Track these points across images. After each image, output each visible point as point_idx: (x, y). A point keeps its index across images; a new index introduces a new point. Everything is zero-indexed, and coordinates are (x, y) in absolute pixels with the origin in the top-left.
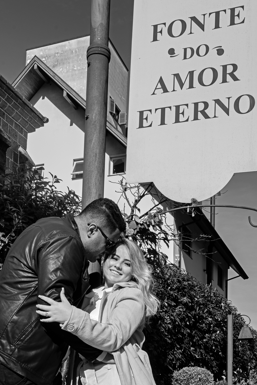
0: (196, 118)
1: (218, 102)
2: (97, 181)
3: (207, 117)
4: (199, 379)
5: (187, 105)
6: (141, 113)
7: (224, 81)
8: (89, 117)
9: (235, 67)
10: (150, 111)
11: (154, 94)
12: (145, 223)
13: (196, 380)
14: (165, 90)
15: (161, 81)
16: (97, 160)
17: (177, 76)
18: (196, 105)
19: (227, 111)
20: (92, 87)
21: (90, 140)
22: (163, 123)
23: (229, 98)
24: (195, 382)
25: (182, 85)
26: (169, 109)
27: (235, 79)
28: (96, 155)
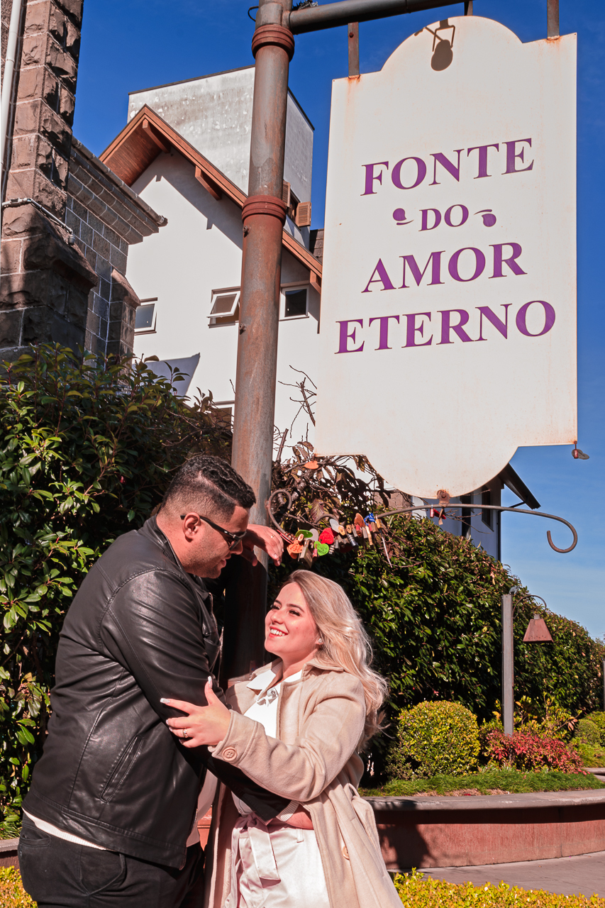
0: (445, 339)
1: (485, 311)
2: (259, 450)
3: (465, 338)
4: (448, 727)
5: (429, 314)
6: (344, 325)
7: (498, 273)
8: (245, 329)
9: (517, 249)
10: (361, 321)
11: (366, 290)
12: (350, 534)
13: (443, 729)
14: (388, 285)
15: (380, 267)
16: (259, 411)
17: (410, 260)
18: (446, 315)
19: (503, 329)
20: (252, 275)
21: (247, 373)
22: (383, 345)
23: (506, 306)
24: (442, 732)
25: (418, 277)
26: (395, 320)
27: (518, 271)
28: (258, 400)
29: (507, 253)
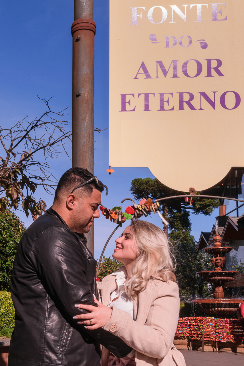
0: (181, 108)
1: (203, 94)
3: (192, 108)
5: (172, 94)
6: (124, 96)
7: (209, 74)
8: (81, 94)
9: (220, 63)
10: (133, 95)
11: (136, 78)
12: (144, 209)
14: (148, 76)
15: (143, 66)
16: (90, 141)
17: (160, 63)
18: (181, 95)
19: (213, 104)
21: (83, 119)
22: (147, 108)
23: (214, 93)
25: (165, 73)
26: (153, 95)
27: (220, 74)
28: (90, 135)
29: (214, 64)
